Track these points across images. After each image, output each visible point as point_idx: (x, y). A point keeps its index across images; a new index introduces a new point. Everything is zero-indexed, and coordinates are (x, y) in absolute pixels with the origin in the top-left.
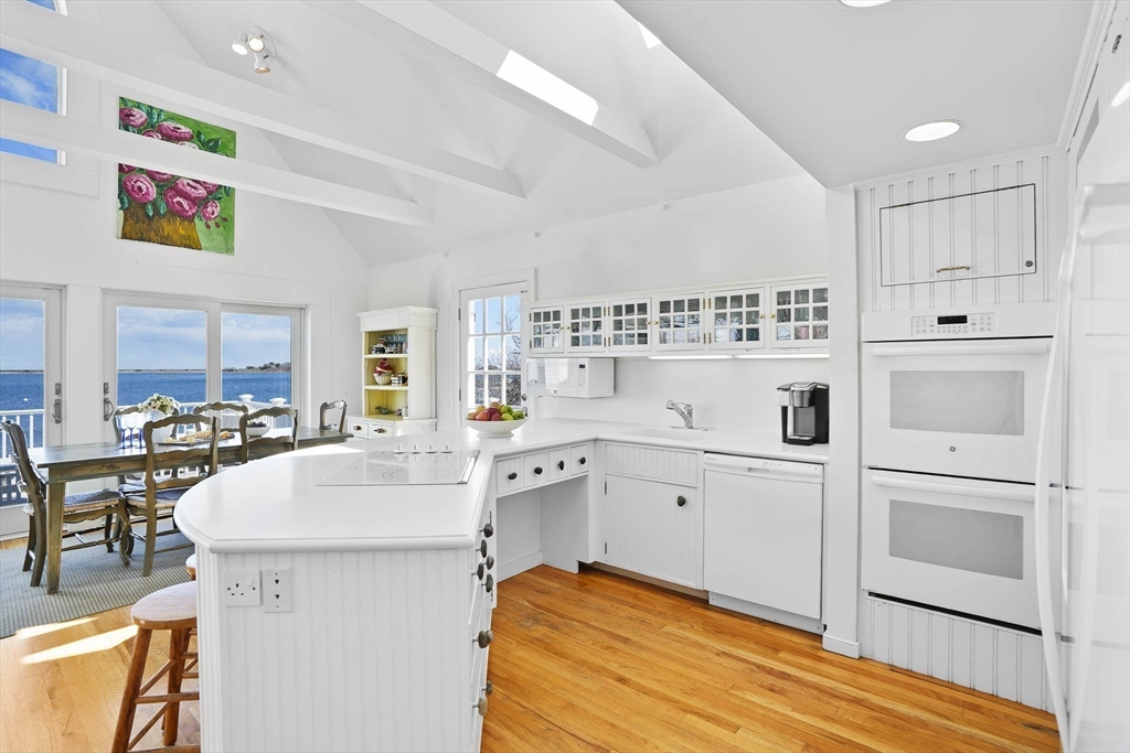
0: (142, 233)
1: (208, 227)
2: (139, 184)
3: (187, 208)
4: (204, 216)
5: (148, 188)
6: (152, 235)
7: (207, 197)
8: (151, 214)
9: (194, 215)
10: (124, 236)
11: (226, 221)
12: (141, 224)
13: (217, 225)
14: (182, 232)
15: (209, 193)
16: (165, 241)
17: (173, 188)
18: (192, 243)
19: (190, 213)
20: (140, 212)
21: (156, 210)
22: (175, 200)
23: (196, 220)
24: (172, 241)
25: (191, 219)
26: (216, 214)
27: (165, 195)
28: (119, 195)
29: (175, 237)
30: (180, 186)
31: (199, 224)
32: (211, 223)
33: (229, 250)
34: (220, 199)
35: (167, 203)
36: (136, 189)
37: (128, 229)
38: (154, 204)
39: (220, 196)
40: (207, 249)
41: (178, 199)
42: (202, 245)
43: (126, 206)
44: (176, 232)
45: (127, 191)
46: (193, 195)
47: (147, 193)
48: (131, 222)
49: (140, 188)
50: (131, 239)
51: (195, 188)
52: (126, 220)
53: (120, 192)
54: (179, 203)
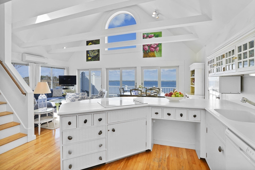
1: (157, 52)
3: (153, 49)
6: (148, 56)
11: (160, 50)
12: (146, 54)
13: (159, 52)
14: (152, 54)
15: (157, 46)
16: (150, 57)
17: (151, 47)
18: (154, 56)
20: (146, 52)
21: (148, 51)
23: (155, 51)
25: (154, 52)
26: (158, 49)
29: (151, 56)
30: (152, 46)
31: (155, 52)
32: (157, 51)
33: (161, 56)
35: (150, 50)
38: (148, 50)
39: (159, 45)
40: (157, 57)
41: (152, 48)
43: (144, 52)
44: (151, 54)
45: (144, 49)
46: (154, 47)
49: (146, 48)
50: (145, 57)
51: (155, 45)
52: (144, 54)
53: (143, 50)
54: (152, 49)
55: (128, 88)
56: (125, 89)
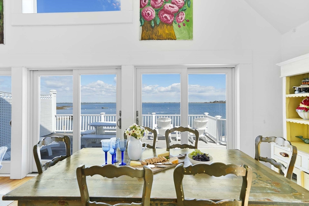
0: (149, 36)
1: (179, 26)
2: (148, 12)
3: (169, 18)
4: (177, 21)
5: (152, 13)
6: (154, 36)
7: (179, 11)
8: (153, 25)
9: (172, 21)
10: (143, 39)
11: (189, 21)
12: (149, 31)
13: (184, 25)
14: (167, 32)
15: (180, 8)
16: (160, 38)
17: (162, 10)
18: (172, 37)
19: (171, 21)
20: (149, 25)
21: (155, 23)
22: (164, 16)
23: (174, 24)
24: (163, 37)
25: (171, 24)
26: (183, 19)
27: (159, 14)
28: (140, 19)
29: (164, 35)
30: (166, 8)
31: (175, 26)
32: (181, 24)
33: (190, 37)
34: (185, 10)
35: (160, 18)
36: (147, 15)
37: (144, 34)
38: (154, 20)
39: (185, 8)
40: (179, 39)
41: (165, 15)
42: (177, 37)
43: (143, 24)
44: (164, 32)
45: (144, 17)
46: (172, 11)
47: (152, 15)
48: (145, 31)
49: (148, 14)
50: (145, 39)
51: (173, 7)
52: (143, 31)
53: (141, 17)
54: (166, 17)
55: (107, 117)
56: (101, 121)
